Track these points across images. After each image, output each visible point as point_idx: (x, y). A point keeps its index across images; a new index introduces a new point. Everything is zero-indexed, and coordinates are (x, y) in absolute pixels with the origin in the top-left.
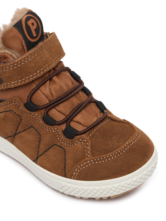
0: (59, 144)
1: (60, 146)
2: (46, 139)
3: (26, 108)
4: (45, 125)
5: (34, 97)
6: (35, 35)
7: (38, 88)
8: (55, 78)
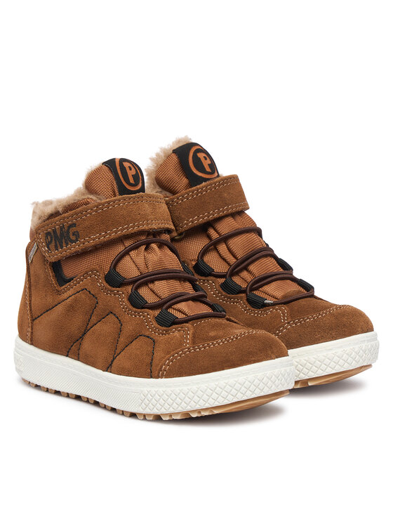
0: (147, 333)
1: (148, 337)
2: (129, 328)
3: (107, 282)
4: (131, 307)
5: (120, 265)
6: (132, 181)
7: (127, 253)
8: (154, 246)
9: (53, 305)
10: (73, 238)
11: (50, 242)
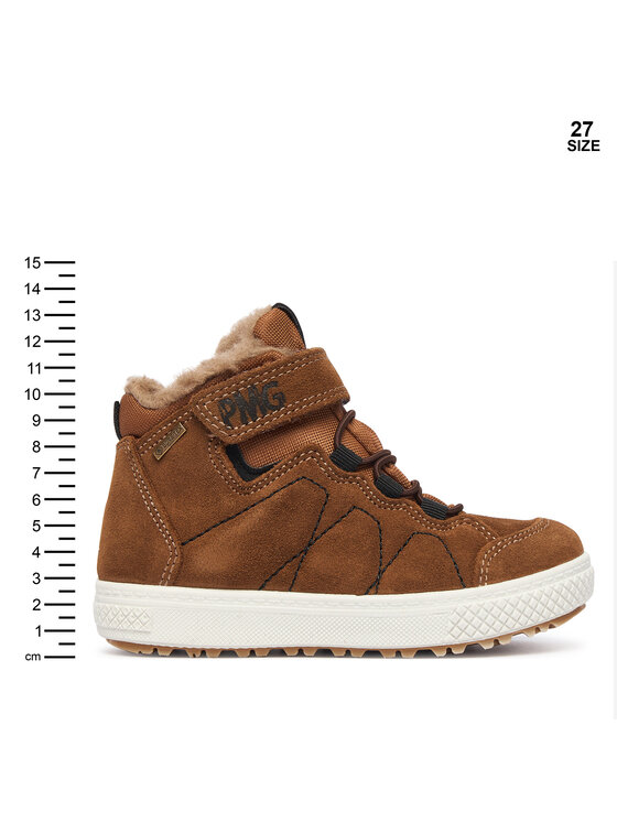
0: (422, 530)
3: (337, 464)
4: (382, 496)
9: (238, 510)
10: (275, 403)
11: (231, 414)
